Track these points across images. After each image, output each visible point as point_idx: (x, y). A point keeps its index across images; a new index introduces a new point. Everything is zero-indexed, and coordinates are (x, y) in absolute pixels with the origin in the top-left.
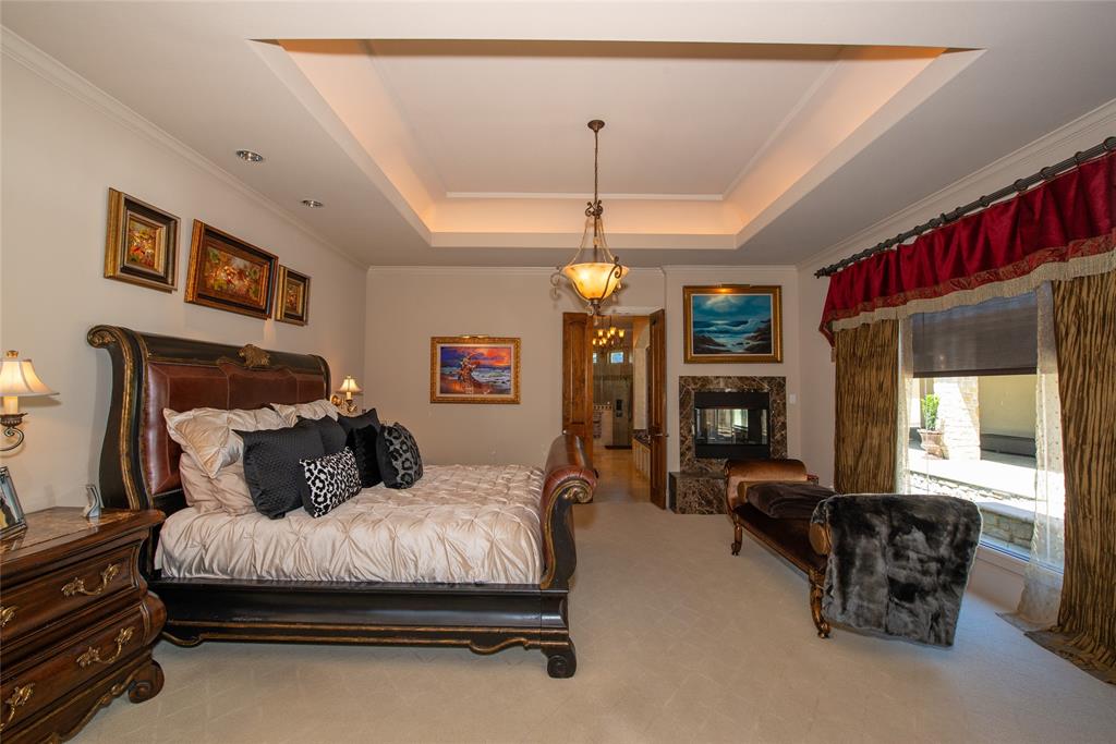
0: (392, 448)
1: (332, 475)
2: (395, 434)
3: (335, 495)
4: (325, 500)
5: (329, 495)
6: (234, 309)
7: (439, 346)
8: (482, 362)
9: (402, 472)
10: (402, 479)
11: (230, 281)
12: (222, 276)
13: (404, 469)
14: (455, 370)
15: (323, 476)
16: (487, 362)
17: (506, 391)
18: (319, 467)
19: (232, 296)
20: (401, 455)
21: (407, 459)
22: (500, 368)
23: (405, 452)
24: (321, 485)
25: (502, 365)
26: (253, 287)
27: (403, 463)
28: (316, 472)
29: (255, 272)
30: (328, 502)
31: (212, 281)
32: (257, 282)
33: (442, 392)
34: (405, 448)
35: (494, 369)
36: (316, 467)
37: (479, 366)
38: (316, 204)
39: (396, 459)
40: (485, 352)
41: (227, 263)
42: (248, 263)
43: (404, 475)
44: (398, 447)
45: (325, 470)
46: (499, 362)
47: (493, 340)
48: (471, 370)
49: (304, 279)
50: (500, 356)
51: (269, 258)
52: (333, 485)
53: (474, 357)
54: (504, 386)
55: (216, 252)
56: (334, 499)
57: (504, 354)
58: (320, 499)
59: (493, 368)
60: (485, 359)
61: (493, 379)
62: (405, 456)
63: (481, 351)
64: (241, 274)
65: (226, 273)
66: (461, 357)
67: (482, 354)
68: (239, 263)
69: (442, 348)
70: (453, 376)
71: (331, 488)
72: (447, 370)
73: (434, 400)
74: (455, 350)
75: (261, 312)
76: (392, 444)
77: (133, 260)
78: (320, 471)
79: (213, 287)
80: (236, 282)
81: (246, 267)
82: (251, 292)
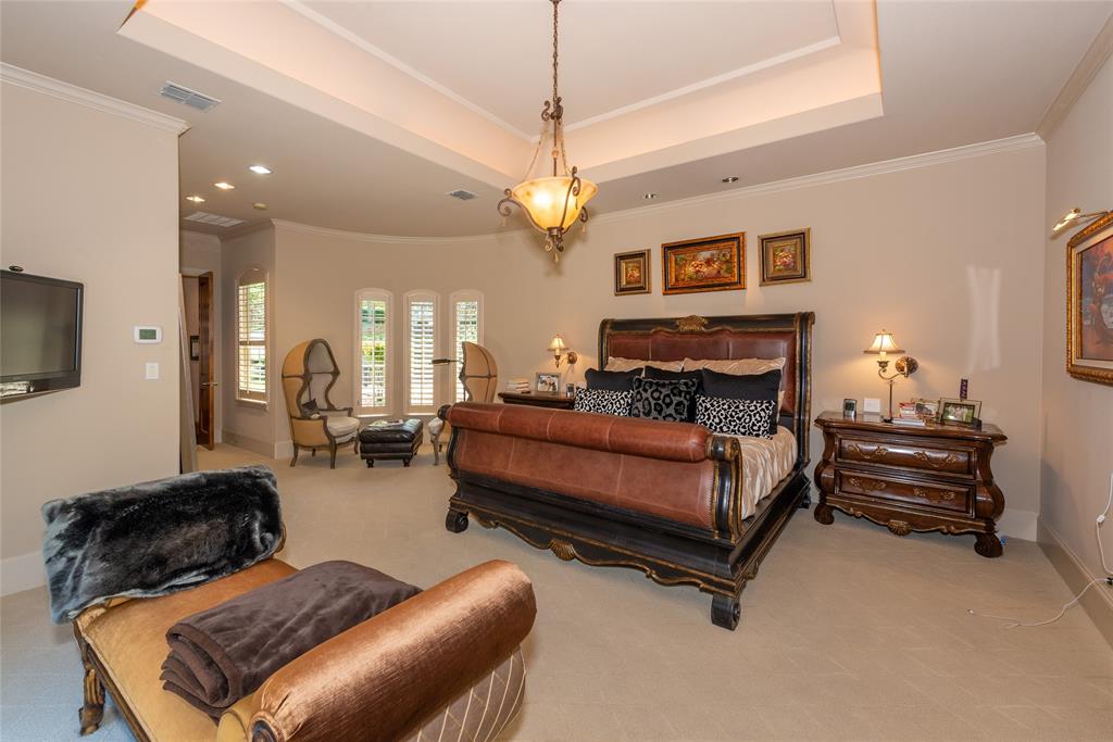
6: (697, 290)
11: (698, 271)
12: (690, 270)
19: (701, 281)
26: (724, 267)
31: (682, 276)
32: (727, 262)
38: (734, 179)
41: (694, 259)
42: (714, 252)
51: (737, 240)
55: (683, 256)
64: (709, 262)
65: (694, 266)
68: (705, 255)
75: (739, 284)
79: (683, 280)
80: (705, 269)
81: (713, 255)
82: (722, 272)
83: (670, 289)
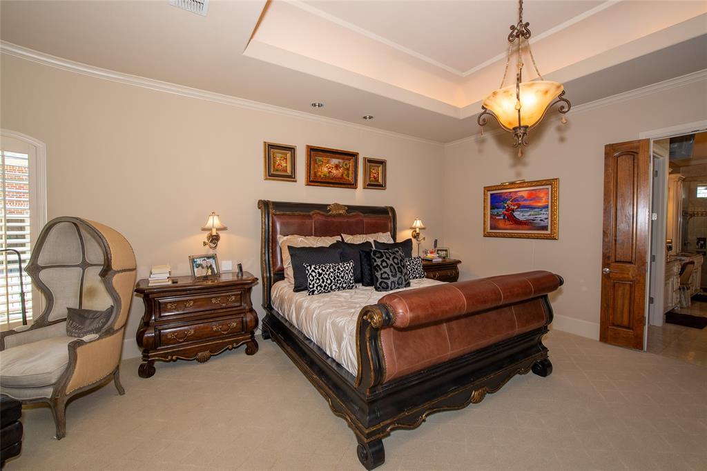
0: (375, 264)
1: (320, 275)
2: (378, 255)
3: (321, 286)
4: (313, 287)
5: (316, 285)
6: (331, 185)
7: (489, 193)
8: (522, 203)
9: (380, 280)
10: (380, 284)
11: (330, 172)
12: (325, 170)
13: (382, 278)
14: (501, 211)
15: (314, 274)
16: (527, 203)
17: (545, 228)
18: (313, 268)
19: (332, 179)
20: (381, 269)
21: (385, 272)
22: (538, 208)
23: (384, 267)
24: (312, 279)
25: (540, 204)
26: (346, 172)
27: (382, 274)
28: (310, 271)
29: (346, 165)
30: (315, 288)
31: (320, 173)
32: (348, 169)
33: (491, 228)
34: (384, 264)
35: (535, 208)
36: (311, 268)
37: (519, 206)
39: (378, 271)
40: (525, 195)
41: (328, 163)
42: (341, 161)
43: (381, 282)
44: (379, 264)
45: (316, 271)
46: (539, 202)
47: (531, 184)
48: (513, 210)
49: (382, 163)
50: (538, 197)
51: (354, 155)
52: (319, 280)
53: (515, 200)
54: (543, 224)
55: (320, 158)
56: (319, 288)
57: (542, 195)
58: (311, 286)
59: (532, 208)
60: (525, 200)
61: (531, 217)
62: (384, 270)
63: (520, 194)
64: (337, 167)
65: (327, 168)
66: (505, 200)
67: (522, 197)
68: (335, 161)
69: (491, 195)
70: (500, 215)
71: (318, 281)
72: (495, 211)
73: (487, 235)
74: (500, 195)
75: (353, 185)
76: (375, 261)
77: (277, 170)
78: (313, 271)
79: (320, 176)
80: (334, 171)
81: (339, 162)
82: (344, 175)
83: (312, 182)
